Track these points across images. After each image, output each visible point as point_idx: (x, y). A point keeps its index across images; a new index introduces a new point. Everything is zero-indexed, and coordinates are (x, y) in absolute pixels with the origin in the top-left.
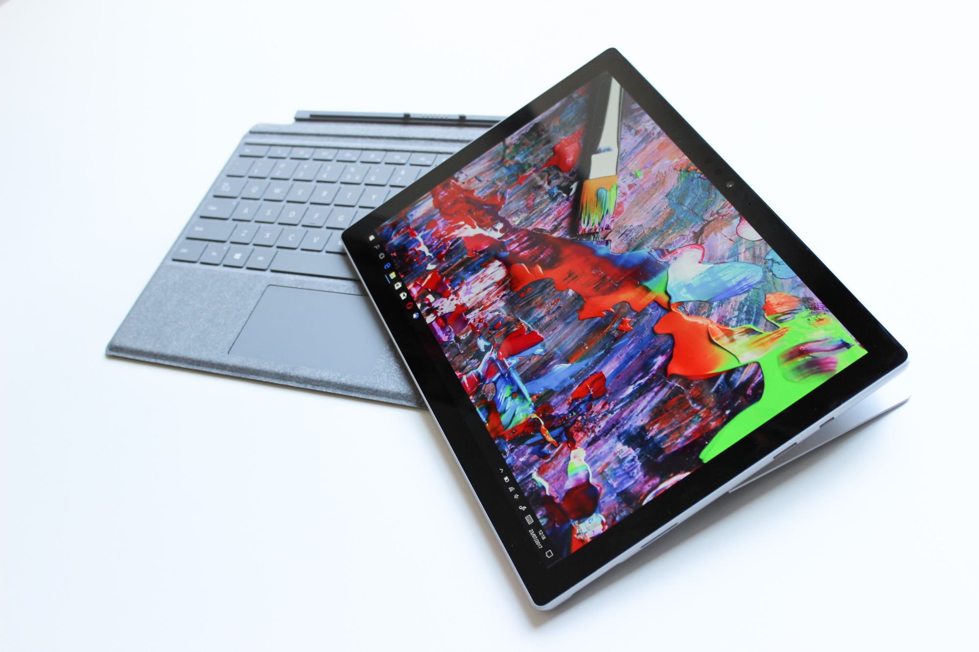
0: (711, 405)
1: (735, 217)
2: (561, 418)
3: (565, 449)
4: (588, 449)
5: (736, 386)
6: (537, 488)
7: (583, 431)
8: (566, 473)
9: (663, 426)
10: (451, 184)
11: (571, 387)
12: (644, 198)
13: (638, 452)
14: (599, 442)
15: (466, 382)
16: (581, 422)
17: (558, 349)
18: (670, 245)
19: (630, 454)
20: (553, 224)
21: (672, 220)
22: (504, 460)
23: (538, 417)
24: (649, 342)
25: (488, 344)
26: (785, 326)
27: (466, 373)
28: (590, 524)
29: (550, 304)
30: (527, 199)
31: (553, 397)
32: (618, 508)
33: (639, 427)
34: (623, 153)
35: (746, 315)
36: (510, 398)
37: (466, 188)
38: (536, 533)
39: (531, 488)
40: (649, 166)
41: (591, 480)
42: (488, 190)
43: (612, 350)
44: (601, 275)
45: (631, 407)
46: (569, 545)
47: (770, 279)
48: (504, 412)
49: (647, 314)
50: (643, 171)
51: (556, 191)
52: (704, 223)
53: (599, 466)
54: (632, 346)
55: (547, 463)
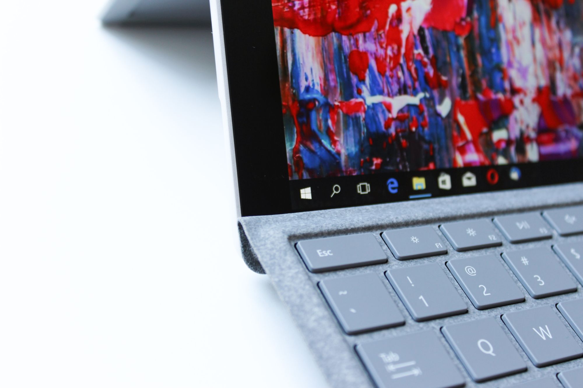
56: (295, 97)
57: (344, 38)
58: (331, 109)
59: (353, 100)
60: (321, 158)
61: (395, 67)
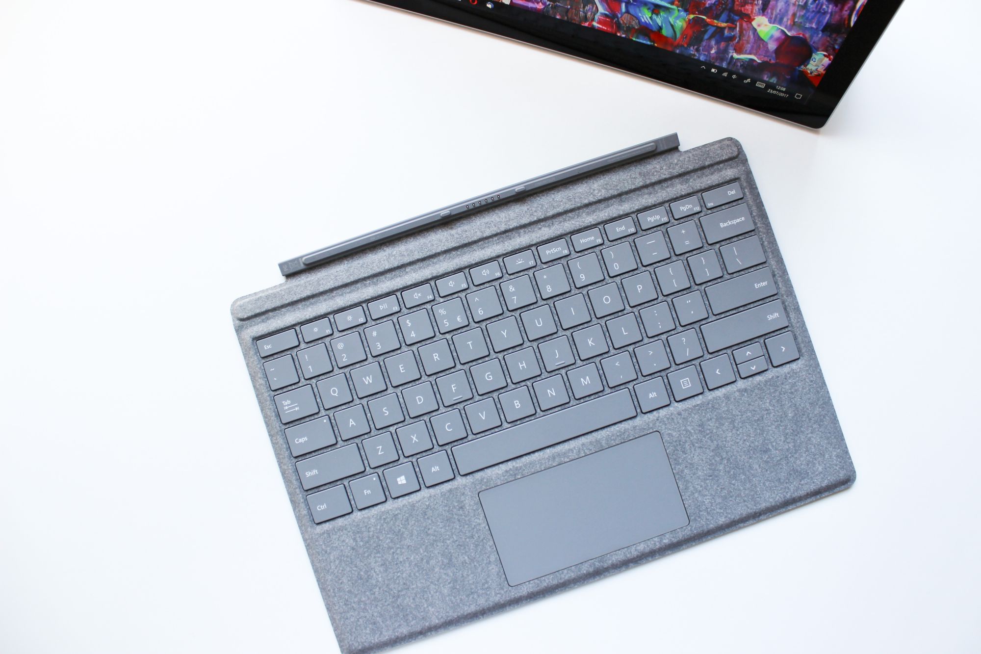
2: (718, 5)
3: (744, 25)
4: (765, 13)
6: (746, 63)
7: (748, 3)
8: (762, 40)
14: (771, 3)
22: (698, 60)
23: (695, 16)
27: (593, 20)
28: (815, 63)
32: (831, 39)
36: (654, 17)
38: (774, 89)
39: (741, 66)
41: (789, 34)
53: (787, 20)
55: (738, 42)
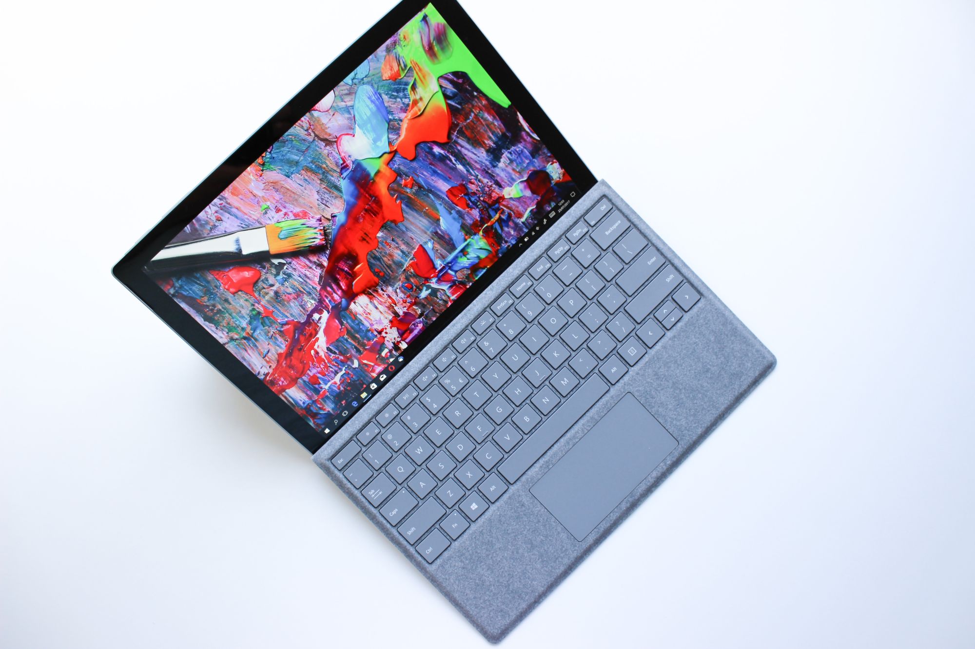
0: (470, 106)
1: (312, 115)
2: (482, 212)
3: (504, 203)
4: (503, 186)
5: (456, 91)
7: (491, 193)
8: (521, 197)
9: (486, 137)
10: (271, 379)
11: (458, 212)
12: (290, 196)
13: (504, 150)
14: (498, 180)
15: (456, 295)
16: (484, 197)
17: (428, 230)
18: (337, 164)
19: (506, 156)
20: (315, 269)
21: (313, 166)
22: (513, 245)
23: (482, 230)
24: (422, 161)
25: (425, 288)
26: (410, 62)
27: (449, 297)
29: (390, 249)
30: (289, 301)
31: (466, 223)
32: (542, 155)
33: (487, 154)
34: (242, 227)
35: (400, 92)
36: (468, 256)
37: (276, 362)
38: (560, 207)
39: (532, 220)
40: (257, 199)
41: (525, 179)
42: (278, 340)
43: (428, 187)
44: (365, 214)
45: (473, 163)
46: (566, 182)
47: (369, 79)
48: (478, 257)
49: (399, 168)
50: (261, 203)
51: (281, 276)
52: (317, 139)
53: (515, 176)
54: (425, 173)
55: (514, 213)
56: (302, 409)
57: (303, 377)
58: (315, 402)
59: (321, 392)
60: (324, 418)
61: (328, 369)
